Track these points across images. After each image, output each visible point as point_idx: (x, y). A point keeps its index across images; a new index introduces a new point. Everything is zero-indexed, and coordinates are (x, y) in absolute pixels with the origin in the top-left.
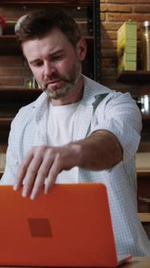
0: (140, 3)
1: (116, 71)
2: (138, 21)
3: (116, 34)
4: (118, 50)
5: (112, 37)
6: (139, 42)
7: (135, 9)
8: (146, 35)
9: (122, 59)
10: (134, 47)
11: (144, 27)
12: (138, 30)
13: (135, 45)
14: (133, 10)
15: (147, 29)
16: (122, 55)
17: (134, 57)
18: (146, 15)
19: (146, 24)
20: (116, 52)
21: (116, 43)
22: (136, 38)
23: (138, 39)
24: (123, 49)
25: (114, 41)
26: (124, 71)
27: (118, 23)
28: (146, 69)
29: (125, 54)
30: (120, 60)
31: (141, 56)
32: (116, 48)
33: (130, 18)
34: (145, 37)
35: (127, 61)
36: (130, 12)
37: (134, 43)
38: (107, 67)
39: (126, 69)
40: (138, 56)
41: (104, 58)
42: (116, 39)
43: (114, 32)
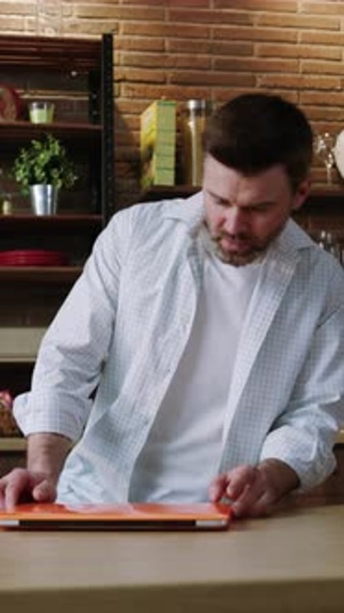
0: (179, 68)
1: (139, 186)
2: (177, 99)
3: (139, 121)
4: (142, 148)
5: (131, 125)
6: (179, 134)
7: (172, 78)
8: (192, 124)
9: (149, 166)
10: (169, 144)
11: (187, 112)
12: (178, 115)
13: (173, 141)
14: (169, 80)
15: (192, 114)
16: (150, 157)
17: (171, 162)
18: (191, 88)
19: (192, 105)
20: (138, 153)
21: (139, 136)
22: (173, 127)
23: (178, 131)
24: (151, 148)
25: (135, 133)
26: (152, 185)
27: (141, 101)
28: (191, 181)
29: (155, 157)
30: (145, 166)
31: (183, 159)
32: (138, 145)
33: (162, 93)
34: (189, 127)
35: (158, 169)
36: (163, 83)
37: (171, 137)
38: (121, 177)
39: (156, 182)
40: (178, 155)
41: (118, 161)
42: (138, 129)
43: (134, 117)
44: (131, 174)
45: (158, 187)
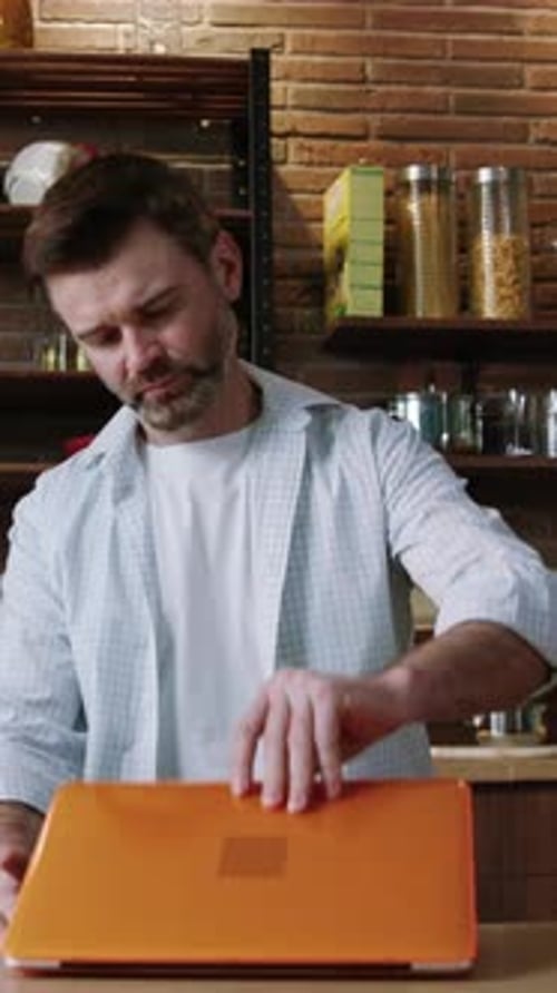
0: (394, 111)
1: (322, 317)
2: (389, 166)
3: (320, 204)
4: (327, 253)
5: (307, 213)
6: (391, 228)
7: (381, 128)
8: (413, 207)
9: (338, 282)
10: (372, 243)
11: (407, 185)
12: (388, 193)
13: (380, 238)
14: (373, 132)
15: (415, 190)
16: (340, 267)
17: (376, 276)
18: (412, 147)
19: (413, 173)
20: (321, 261)
21: (321, 230)
22: (381, 214)
23: (388, 222)
24: (340, 252)
25: (314, 226)
26: (343, 317)
27: (328, 170)
28: (414, 312)
29: (347, 266)
30: (332, 285)
31: (399, 270)
32: (320, 247)
33: (361, 153)
34: (408, 212)
35: (352, 286)
36: (363, 138)
37: (377, 231)
38: (292, 304)
39: (350, 311)
40: (389, 274)
41: (284, 277)
42: (320, 219)
43: (314, 198)
44: (307, 299)
45: (355, 319)
